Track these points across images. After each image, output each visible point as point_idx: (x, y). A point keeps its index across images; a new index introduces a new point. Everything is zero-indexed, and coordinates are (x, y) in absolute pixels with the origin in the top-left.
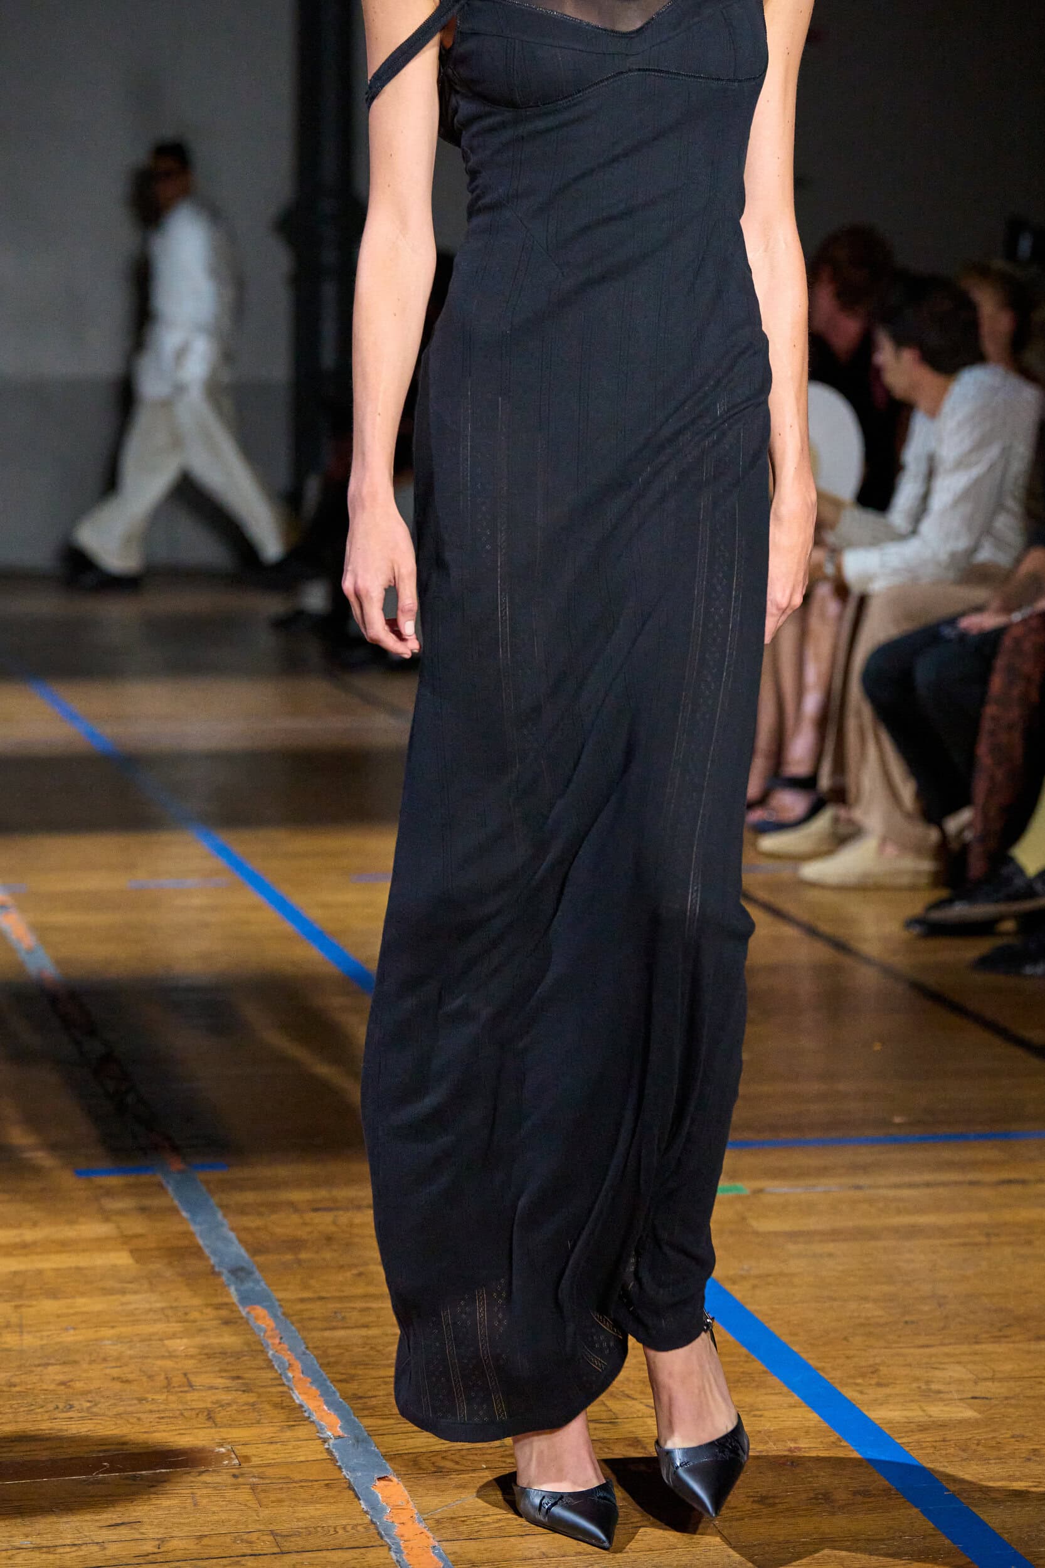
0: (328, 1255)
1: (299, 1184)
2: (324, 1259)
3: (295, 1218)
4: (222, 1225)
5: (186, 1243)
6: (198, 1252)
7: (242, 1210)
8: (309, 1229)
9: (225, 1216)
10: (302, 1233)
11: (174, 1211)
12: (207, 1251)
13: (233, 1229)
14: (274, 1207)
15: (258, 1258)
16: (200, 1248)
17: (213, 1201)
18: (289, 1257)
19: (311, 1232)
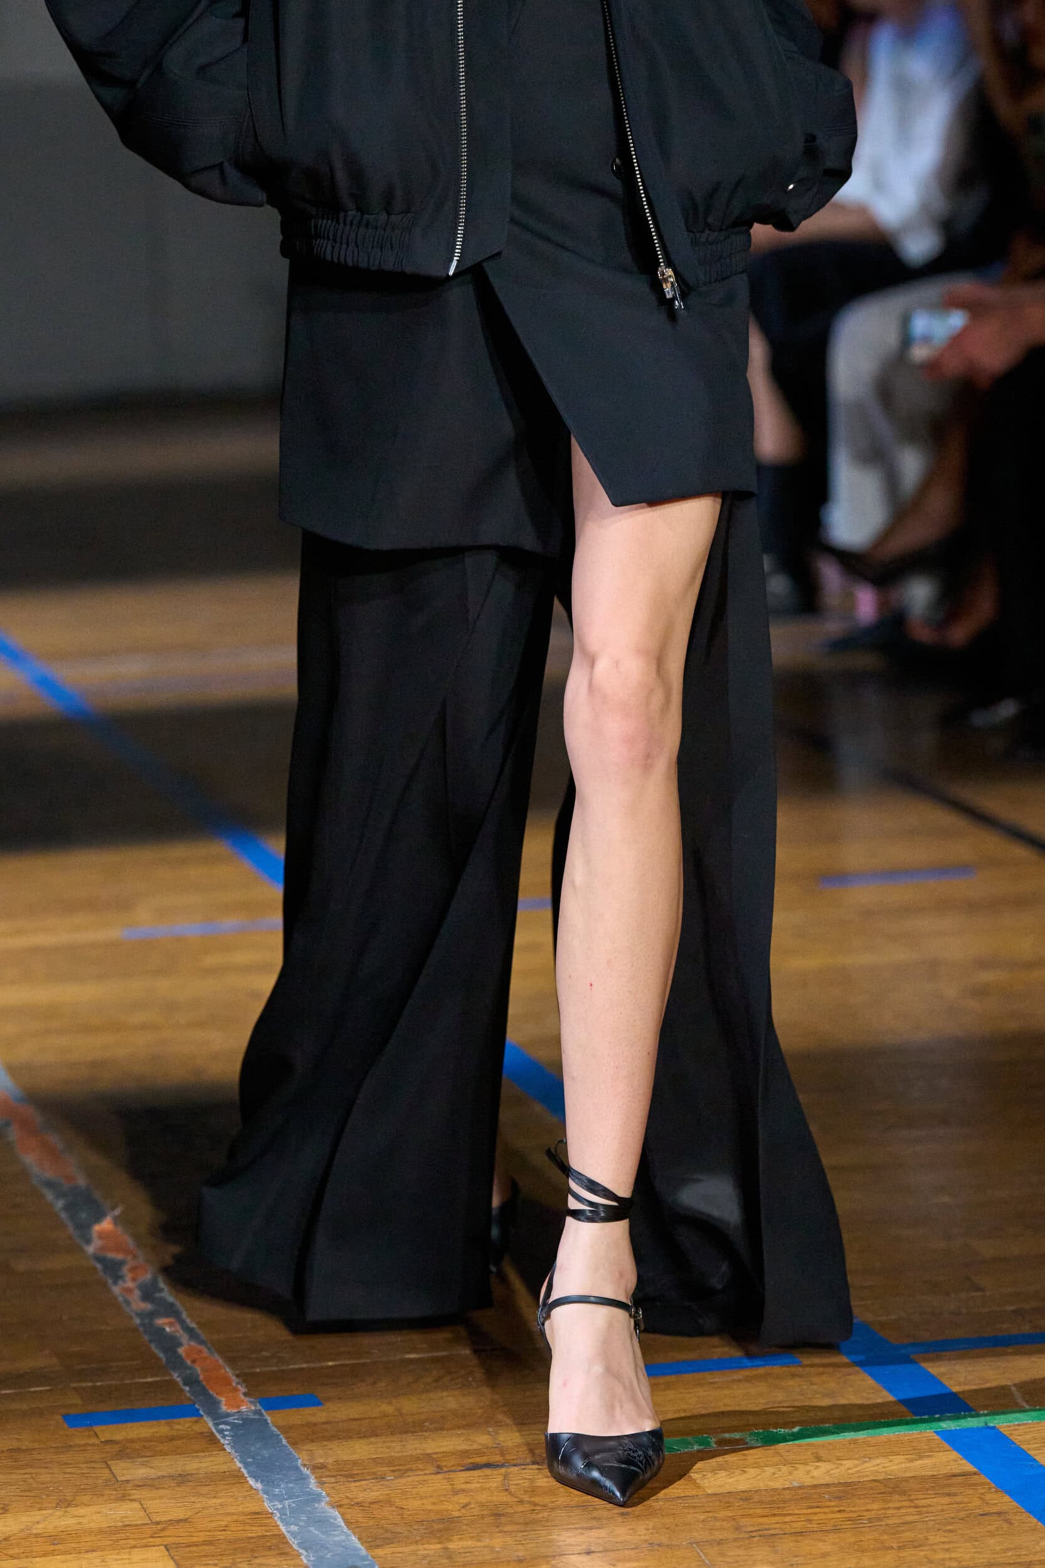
0: (497, 1542)
1: (439, 1424)
2: (492, 1549)
3: (438, 1483)
4: (317, 1498)
5: (259, 1531)
6: (278, 1545)
7: (348, 1472)
8: (463, 1499)
9: (321, 1484)
10: (452, 1507)
11: (238, 1478)
12: (294, 1543)
13: (338, 1506)
14: (402, 1467)
15: (379, 1552)
16: (282, 1537)
17: (301, 1459)
18: (434, 1548)
19: (465, 1506)
